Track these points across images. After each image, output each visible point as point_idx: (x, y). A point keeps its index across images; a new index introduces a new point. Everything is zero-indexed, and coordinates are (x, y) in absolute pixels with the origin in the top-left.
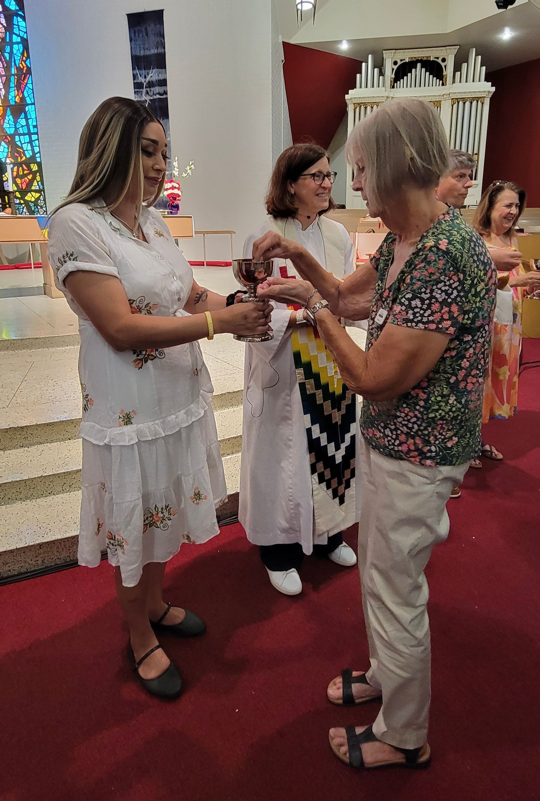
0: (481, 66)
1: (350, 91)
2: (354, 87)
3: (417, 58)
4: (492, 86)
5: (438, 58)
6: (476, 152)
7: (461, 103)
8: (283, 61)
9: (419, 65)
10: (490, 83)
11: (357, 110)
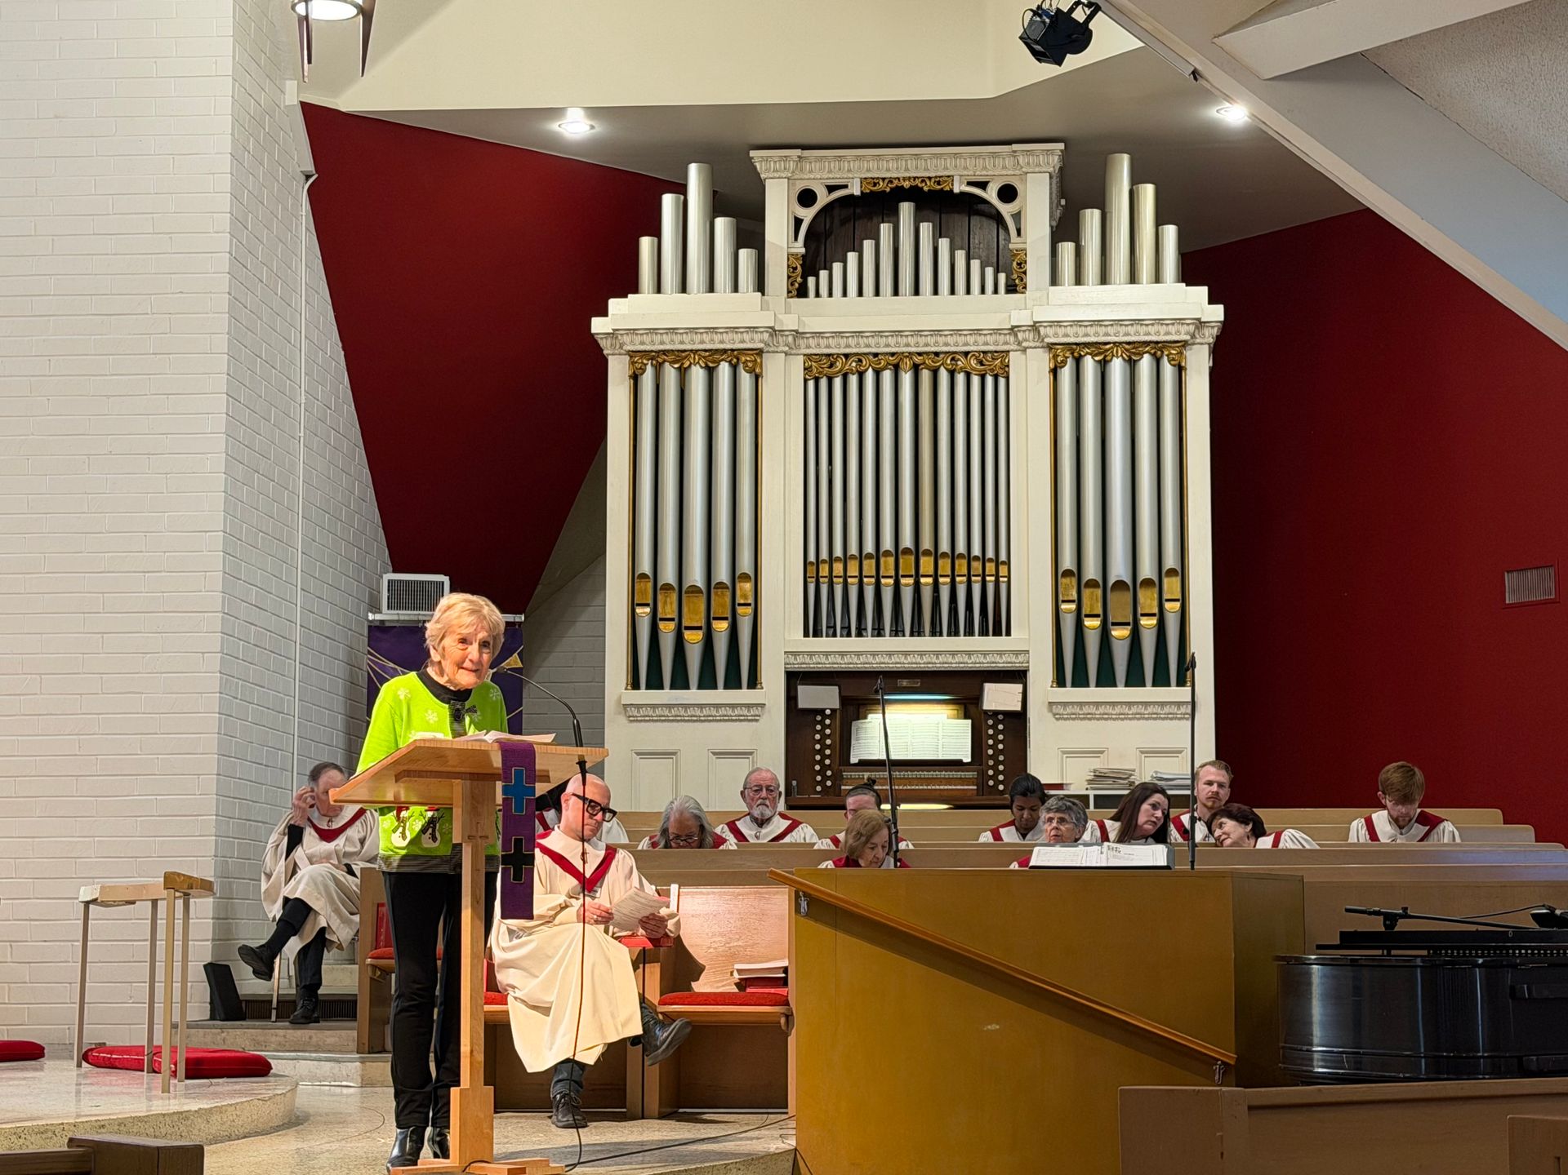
0: (1160, 220)
1: (613, 303)
2: (628, 285)
3: (896, 182)
4: (1212, 301)
5: (983, 185)
6: (1171, 561)
7: (1089, 365)
8: (308, 177)
9: (906, 209)
10: (1202, 291)
11: (647, 379)
